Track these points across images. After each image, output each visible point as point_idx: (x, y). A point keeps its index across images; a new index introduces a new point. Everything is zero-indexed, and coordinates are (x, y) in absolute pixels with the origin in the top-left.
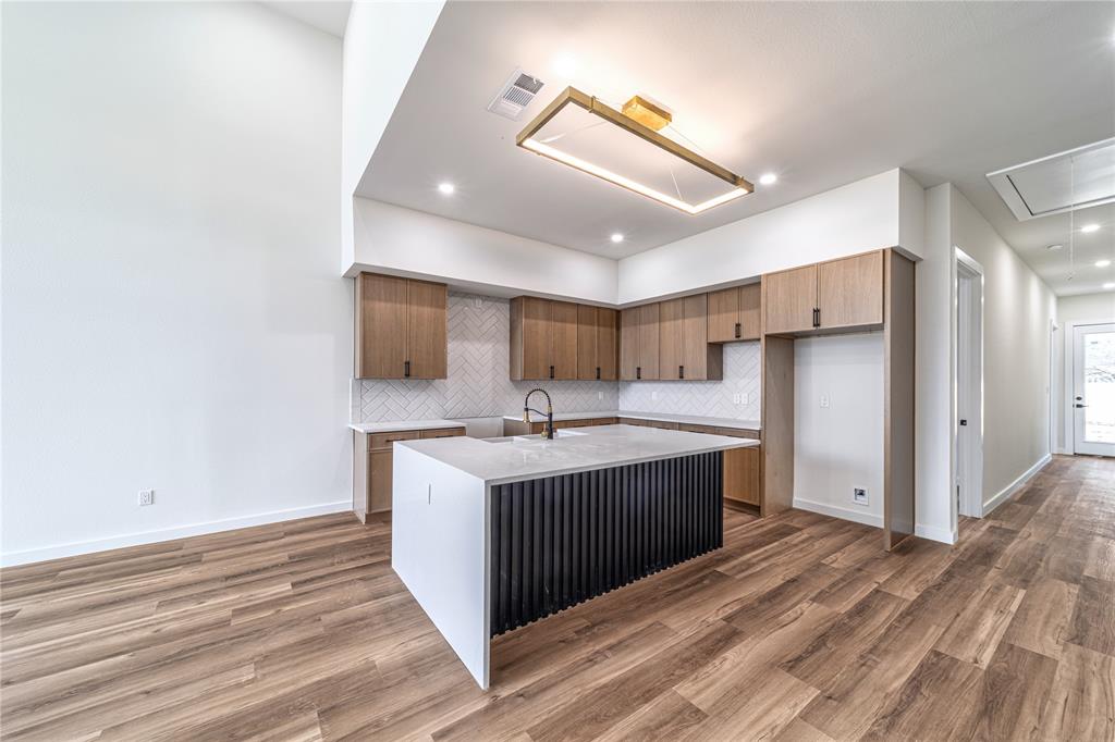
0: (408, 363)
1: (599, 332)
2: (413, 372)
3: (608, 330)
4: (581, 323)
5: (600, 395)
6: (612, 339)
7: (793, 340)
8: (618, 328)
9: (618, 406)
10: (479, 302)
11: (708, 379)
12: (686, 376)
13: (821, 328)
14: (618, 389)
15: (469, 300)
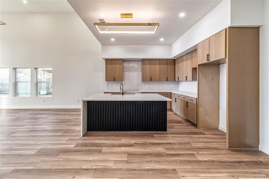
0: (114, 78)
1: (167, 67)
2: (115, 79)
3: (171, 66)
4: (161, 65)
5: (171, 86)
6: (172, 68)
7: (219, 65)
8: (175, 65)
9: (179, 89)
10: (133, 62)
11: (192, 80)
12: (188, 80)
13: (210, 61)
14: (179, 84)
15: (131, 62)
